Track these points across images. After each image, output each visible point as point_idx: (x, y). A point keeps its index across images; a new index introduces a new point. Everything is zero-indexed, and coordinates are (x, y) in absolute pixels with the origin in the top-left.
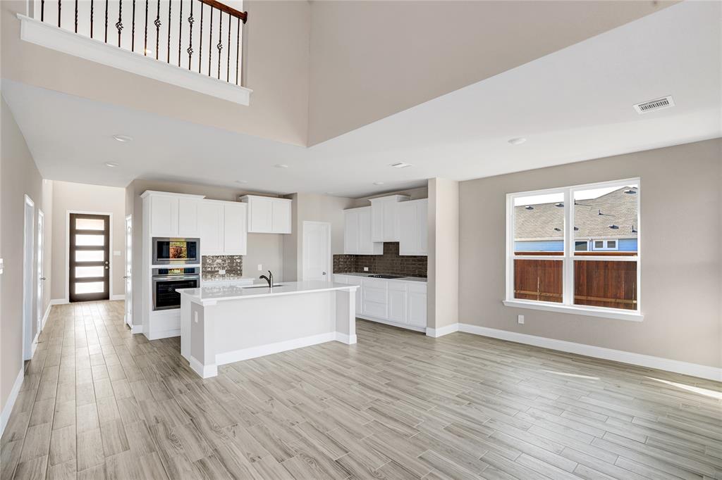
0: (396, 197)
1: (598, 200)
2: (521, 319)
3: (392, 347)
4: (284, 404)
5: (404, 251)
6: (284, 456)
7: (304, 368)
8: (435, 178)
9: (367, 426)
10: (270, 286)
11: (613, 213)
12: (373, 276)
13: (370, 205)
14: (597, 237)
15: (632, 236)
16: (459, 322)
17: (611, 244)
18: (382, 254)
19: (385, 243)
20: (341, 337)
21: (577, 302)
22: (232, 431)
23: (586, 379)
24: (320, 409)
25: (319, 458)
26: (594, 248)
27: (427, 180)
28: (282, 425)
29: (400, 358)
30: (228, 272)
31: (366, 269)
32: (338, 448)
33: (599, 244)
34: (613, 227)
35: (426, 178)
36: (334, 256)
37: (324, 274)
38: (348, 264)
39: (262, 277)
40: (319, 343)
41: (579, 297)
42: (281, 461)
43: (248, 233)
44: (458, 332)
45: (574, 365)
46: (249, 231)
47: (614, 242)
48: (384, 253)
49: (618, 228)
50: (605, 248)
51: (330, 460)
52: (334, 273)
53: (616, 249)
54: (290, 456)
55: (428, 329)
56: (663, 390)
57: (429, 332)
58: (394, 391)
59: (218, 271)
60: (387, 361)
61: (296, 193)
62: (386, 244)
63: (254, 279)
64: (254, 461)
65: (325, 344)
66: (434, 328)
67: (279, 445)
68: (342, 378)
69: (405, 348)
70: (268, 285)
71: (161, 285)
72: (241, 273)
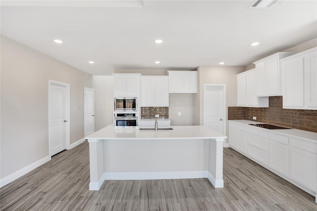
5: (287, 105)
13: (255, 67)
18: (268, 107)
36: (229, 107)
37: (221, 120)
38: (242, 113)
43: (169, 94)
46: (171, 92)
48: (269, 106)
52: (229, 119)
62: (271, 98)
71: (118, 122)
72: (168, 117)
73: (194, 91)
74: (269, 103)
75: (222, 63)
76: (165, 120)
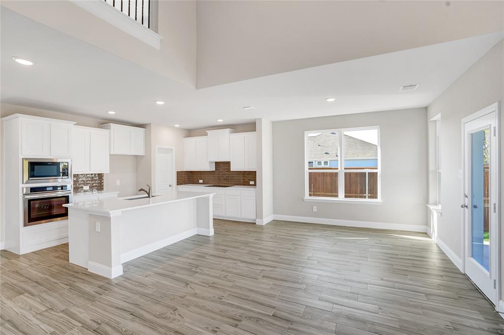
0: (228, 130)
1: (317, 137)
2: (315, 209)
3: (241, 234)
4: (199, 285)
5: (233, 168)
6: (236, 322)
7: (193, 257)
8: (261, 119)
9: (271, 288)
10: (149, 197)
11: (325, 145)
12: (211, 186)
13: (207, 135)
14: (319, 159)
15: (336, 158)
16: (274, 214)
17: (326, 163)
18: (214, 170)
19: (216, 162)
20: (203, 232)
21: (346, 197)
22: (177, 314)
23: (362, 239)
24: (231, 284)
25: (259, 316)
26: (317, 166)
27: (255, 119)
28: (213, 301)
29: (252, 241)
30: (92, 188)
31: (201, 181)
32: (266, 307)
33: (319, 163)
34: (326, 153)
35: (254, 118)
36: (177, 172)
37: (170, 186)
38: (188, 178)
39: (141, 190)
40: (187, 237)
41: (347, 194)
42: (236, 326)
43: (111, 155)
44: (273, 220)
45: (351, 233)
46: (112, 153)
47: (327, 162)
49: (329, 154)
50: (323, 166)
51: (268, 316)
52: (178, 184)
53: (328, 166)
54: (240, 321)
55: (257, 220)
56: (399, 239)
57: (258, 222)
58: (267, 262)
59: (82, 187)
60: (246, 244)
61: (150, 124)
62: (217, 164)
63: (118, 192)
64: (216, 332)
65: (191, 237)
66: (262, 219)
67: (224, 316)
68: (228, 261)
69: (250, 234)
70: (147, 195)
71: (32, 202)
72: (103, 188)
73: (141, 152)
74: (216, 167)
75: (177, 126)
76: (98, 193)
